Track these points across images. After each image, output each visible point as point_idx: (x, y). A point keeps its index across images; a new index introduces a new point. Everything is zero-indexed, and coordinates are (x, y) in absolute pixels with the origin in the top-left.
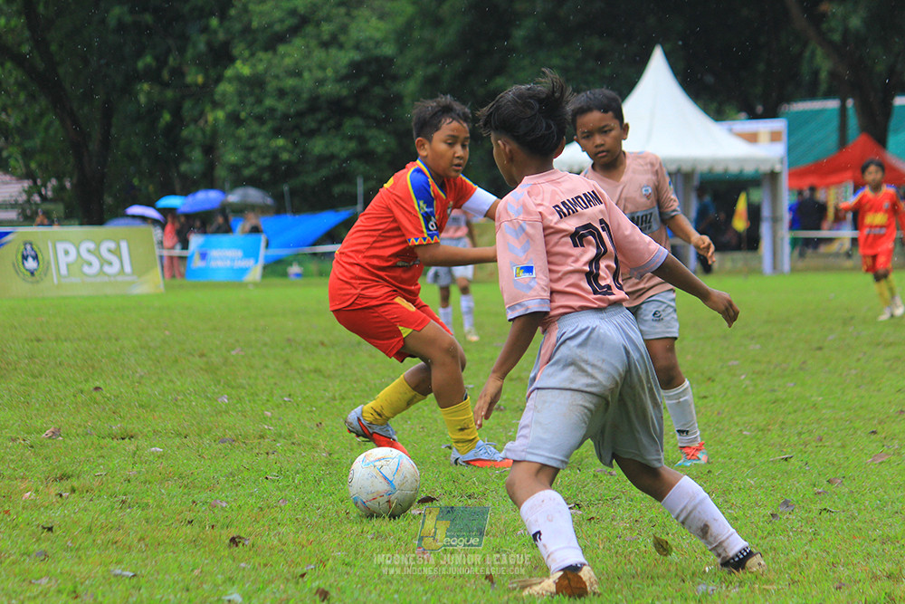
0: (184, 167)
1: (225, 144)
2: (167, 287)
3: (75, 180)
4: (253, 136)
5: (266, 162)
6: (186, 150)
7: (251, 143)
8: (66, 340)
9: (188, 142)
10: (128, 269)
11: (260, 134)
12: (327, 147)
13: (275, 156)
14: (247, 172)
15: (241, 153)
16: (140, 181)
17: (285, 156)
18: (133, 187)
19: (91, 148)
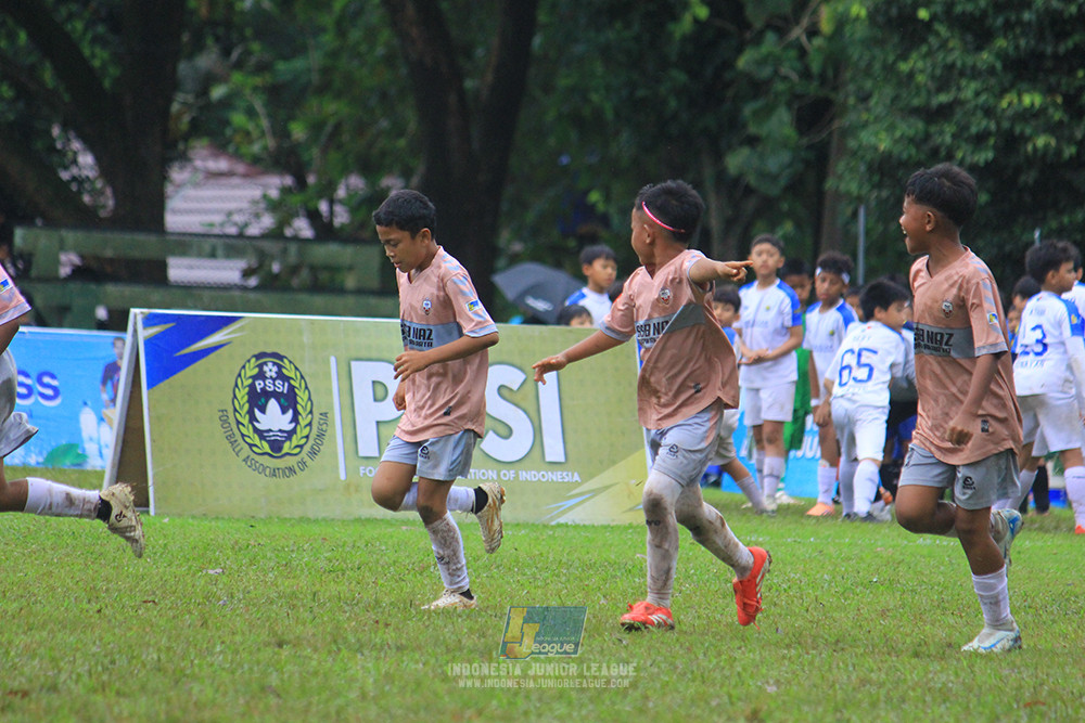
0: (735, 161)
1: (864, 98)
4: (947, 78)
5: (985, 156)
6: (748, 110)
7: (943, 98)
8: (360, 650)
9: (758, 88)
10: (554, 449)
11: (975, 73)
13: (1010, 142)
15: (916, 126)
16: (607, 198)
18: (588, 211)
19: (469, 84)
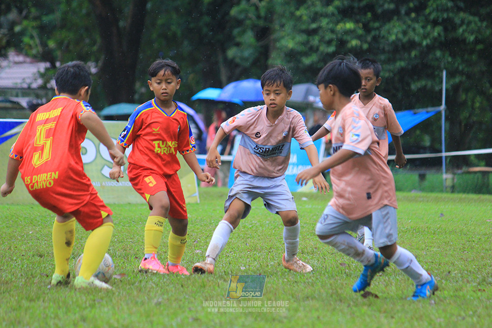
0: (231, 53)
2: (201, 195)
3: (100, 64)
5: (332, 49)
6: (235, 32)
7: (314, 26)
11: (327, 15)
12: (405, 33)
13: (342, 43)
14: (307, 61)
17: (354, 43)
19: (121, 24)
